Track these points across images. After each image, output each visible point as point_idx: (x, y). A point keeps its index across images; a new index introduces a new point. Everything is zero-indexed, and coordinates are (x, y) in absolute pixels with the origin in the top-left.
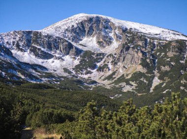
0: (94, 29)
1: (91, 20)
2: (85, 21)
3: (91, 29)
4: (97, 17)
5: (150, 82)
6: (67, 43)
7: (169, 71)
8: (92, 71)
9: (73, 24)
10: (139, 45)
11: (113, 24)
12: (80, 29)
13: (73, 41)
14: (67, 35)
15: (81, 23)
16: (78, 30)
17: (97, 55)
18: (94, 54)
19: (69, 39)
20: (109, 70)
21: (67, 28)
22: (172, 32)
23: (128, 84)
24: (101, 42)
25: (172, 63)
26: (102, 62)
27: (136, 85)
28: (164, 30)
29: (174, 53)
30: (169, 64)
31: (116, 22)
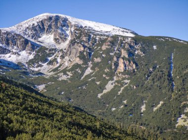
0: (53, 27)
1: (50, 18)
2: (45, 20)
3: (50, 26)
4: (57, 16)
5: (83, 72)
6: (23, 40)
7: (100, 62)
8: (43, 64)
9: (34, 22)
10: (83, 40)
11: (70, 23)
12: (40, 27)
13: (32, 38)
14: (27, 33)
15: (42, 21)
16: (37, 28)
17: (50, 50)
18: (47, 49)
19: (29, 36)
20: (57, 63)
21: (28, 26)
22: (122, 30)
23: (65, 74)
24: (57, 39)
25: (104, 55)
26: (54, 56)
27: (71, 75)
29: (107, 47)
30: (100, 56)
31: (72, 20)
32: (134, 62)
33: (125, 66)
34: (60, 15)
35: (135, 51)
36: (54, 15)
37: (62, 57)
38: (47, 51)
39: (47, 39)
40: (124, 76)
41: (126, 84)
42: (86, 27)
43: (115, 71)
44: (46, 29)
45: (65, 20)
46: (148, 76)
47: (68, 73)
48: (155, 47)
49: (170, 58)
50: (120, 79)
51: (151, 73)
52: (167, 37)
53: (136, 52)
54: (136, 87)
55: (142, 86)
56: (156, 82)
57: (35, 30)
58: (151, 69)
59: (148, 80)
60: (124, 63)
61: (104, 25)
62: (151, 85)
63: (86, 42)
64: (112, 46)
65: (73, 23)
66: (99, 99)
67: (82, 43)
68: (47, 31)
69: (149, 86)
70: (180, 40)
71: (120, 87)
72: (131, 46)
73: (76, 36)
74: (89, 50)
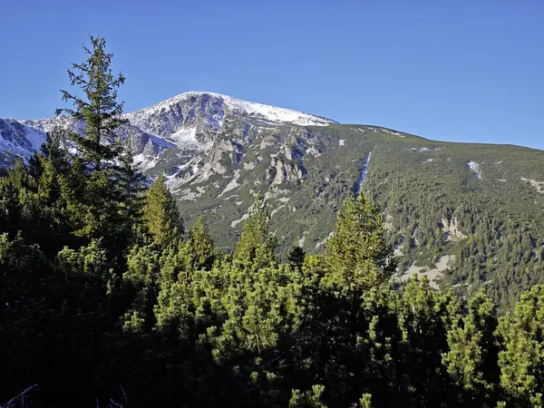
0: (197, 115)
1: (193, 99)
2: (184, 101)
3: (192, 113)
4: (204, 95)
5: (223, 186)
6: (140, 135)
7: (253, 170)
8: (168, 177)
9: (164, 106)
10: (236, 135)
11: (227, 107)
15: (178, 105)
16: (170, 116)
18: (180, 151)
19: (154, 130)
22: (315, 118)
23: (194, 190)
24: (202, 135)
25: (260, 158)
26: (188, 164)
27: (204, 192)
28: (303, 115)
29: (268, 143)
30: (255, 159)
31: (231, 103)
32: (301, 168)
33: (285, 174)
34: (211, 94)
35: (306, 149)
36: (201, 93)
37: (202, 164)
38: (179, 155)
39: (186, 135)
40: (281, 192)
41: (282, 204)
42: (253, 114)
43: (270, 183)
44: (185, 118)
45: (219, 102)
46: (321, 191)
47: (198, 188)
48: (342, 142)
49: (363, 160)
50: (275, 196)
51: (325, 185)
52: (370, 126)
53: (308, 151)
54: (297, 208)
55: (307, 207)
56: (331, 200)
57: (166, 119)
58: (327, 179)
59: (318, 198)
60: (283, 169)
61: (286, 110)
62: (322, 206)
63: (240, 138)
64: (276, 143)
65: (231, 108)
66: (231, 229)
67: (233, 140)
68: (186, 121)
69: (318, 207)
70: (395, 132)
71: (273, 209)
72: (299, 140)
73: (227, 127)
74: (239, 151)
